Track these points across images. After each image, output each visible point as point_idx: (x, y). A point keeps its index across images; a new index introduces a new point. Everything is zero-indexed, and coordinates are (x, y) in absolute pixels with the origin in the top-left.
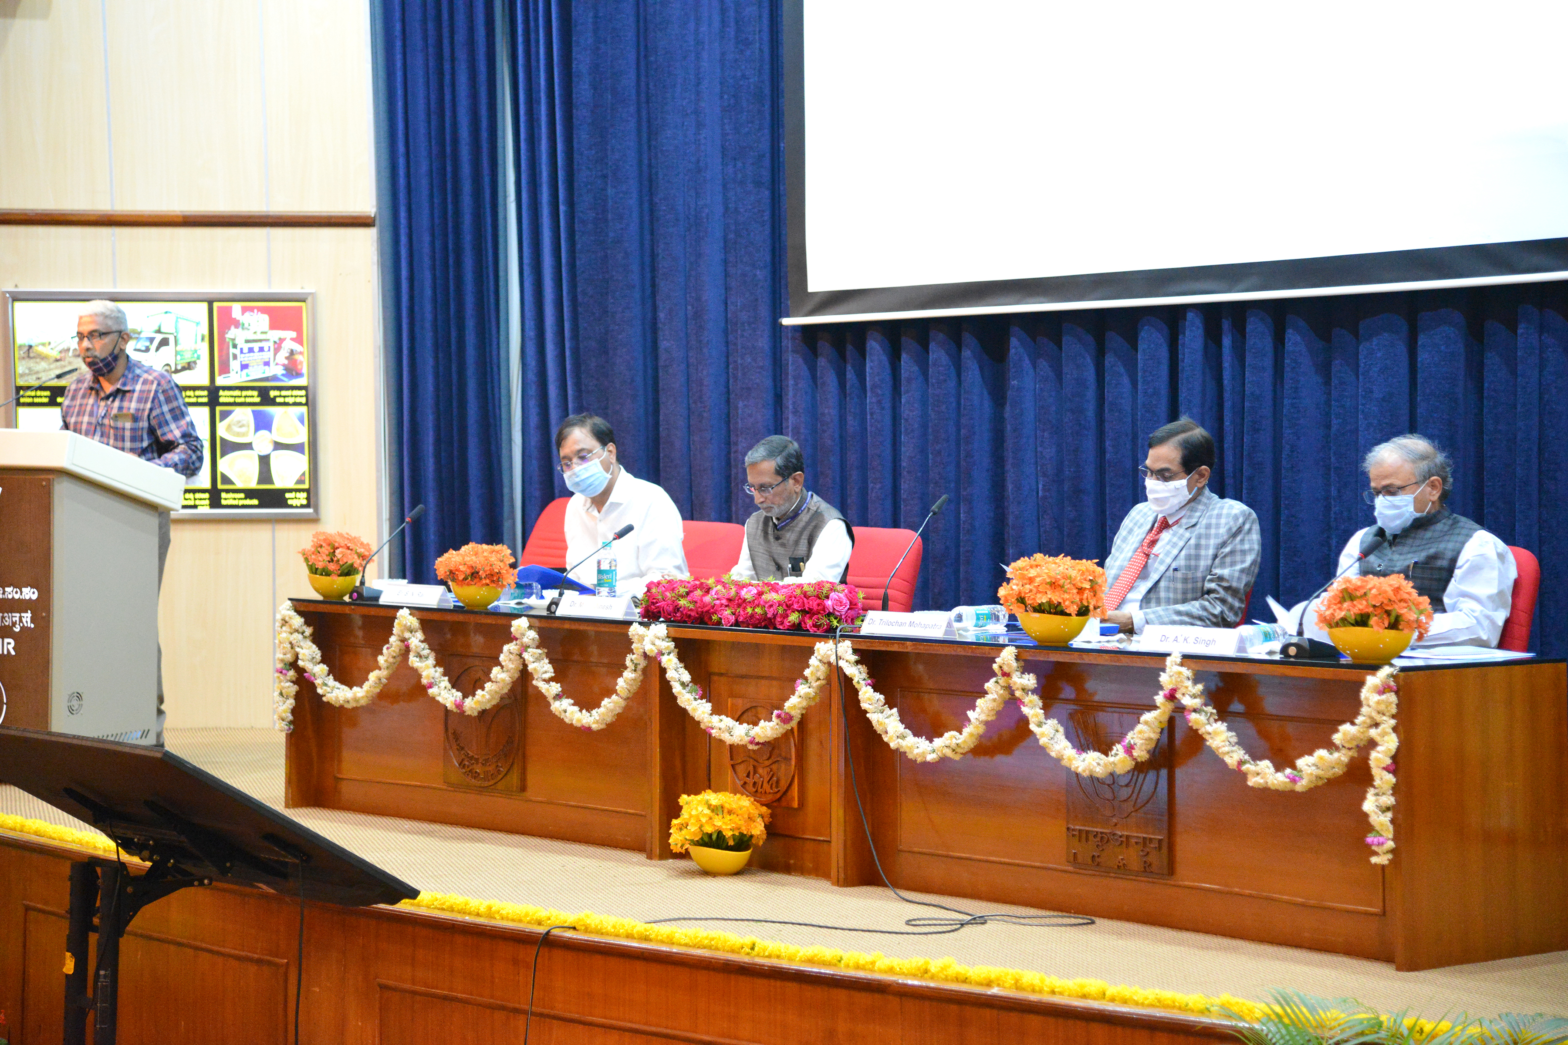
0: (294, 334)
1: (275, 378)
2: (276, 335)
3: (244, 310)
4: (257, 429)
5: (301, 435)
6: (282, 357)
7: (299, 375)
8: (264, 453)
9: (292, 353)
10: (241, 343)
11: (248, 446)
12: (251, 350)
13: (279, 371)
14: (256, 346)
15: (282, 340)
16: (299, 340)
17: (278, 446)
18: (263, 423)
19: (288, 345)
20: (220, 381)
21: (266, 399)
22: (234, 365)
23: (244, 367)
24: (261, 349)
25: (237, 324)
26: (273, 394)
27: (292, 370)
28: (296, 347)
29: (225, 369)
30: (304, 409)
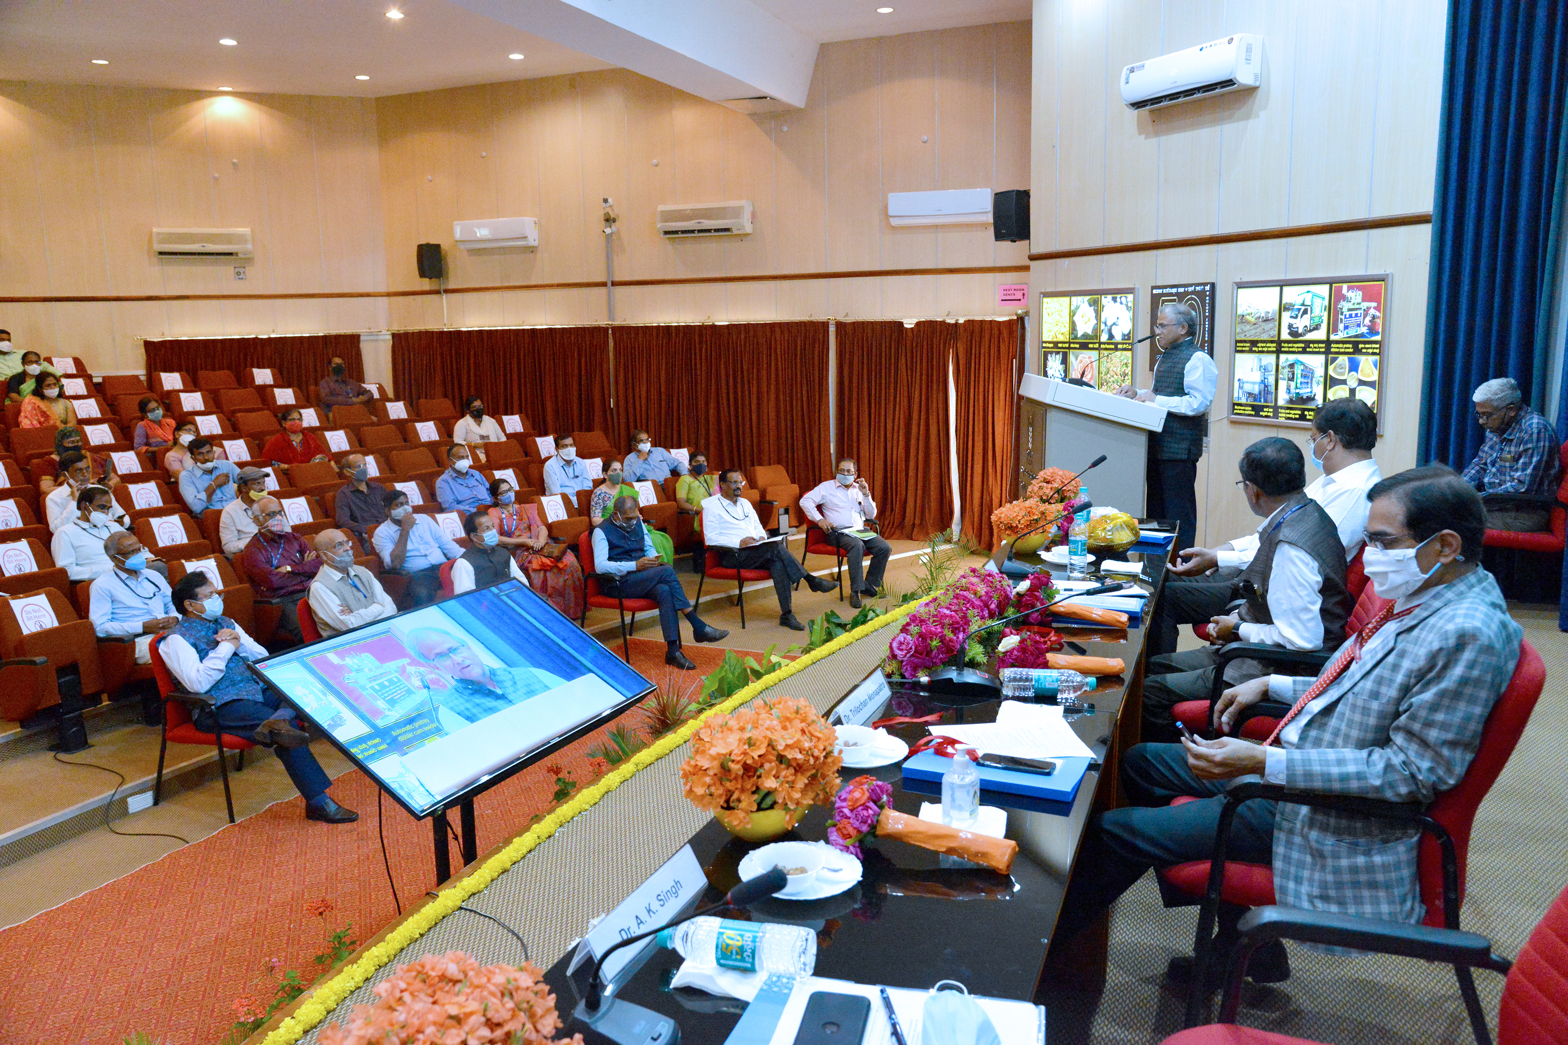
0: (1374, 304)
1: (1362, 335)
2: (1365, 305)
3: (1349, 288)
4: (1350, 371)
5: (1375, 377)
6: (1367, 321)
7: (1377, 333)
8: (1353, 386)
9: (1374, 317)
10: (1345, 310)
11: (1344, 382)
12: (1351, 316)
13: (1364, 330)
14: (1354, 313)
15: (1369, 308)
16: (1377, 309)
17: (1362, 383)
18: (1354, 367)
19: (1372, 311)
20: (1333, 337)
21: (1357, 351)
22: (1341, 326)
23: (1346, 327)
24: (1356, 315)
25: (1344, 298)
26: (1361, 346)
27: (1372, 331)
28: (1378, 314)
29: (1336, 330)
30: (1378, 357)
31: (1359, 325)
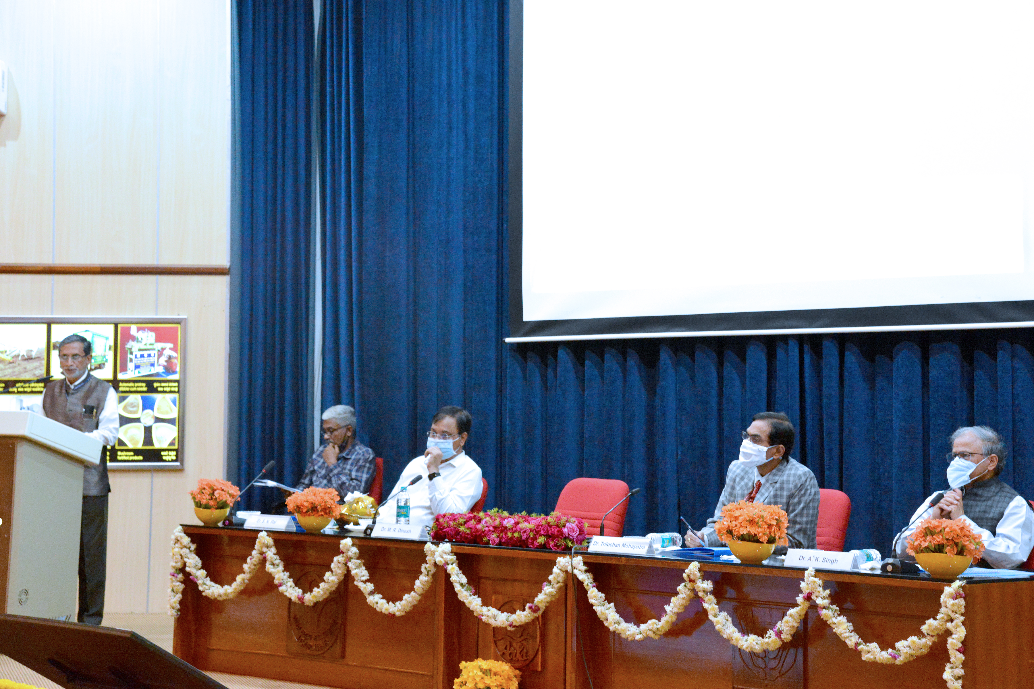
0: (171, 345)
1: (158, 374)
2: (159, 346)
3: (139, 329)
4: (144, 409)
5: (174, 413)
6: (163, 361)
7: (174, 372)
8: (148, 424)
9: (170, 358)
10: (136, 352)
11: (138, 420)
12: (142, 356)
13: (161, 370)
14: (146, 353)
15: (163, 349)
16: (175, 349)
17: (158, 420)
18: (148, 405)
19: (168, 352)
20: (120, 376)
21: (151, 389)
22: (131, 366)
23: (137, 367)
24: (149, 355)
25: (134, 338)
26: (155, 385)
27: (169, 369)
28: (173, 354)
29: (124, 369)
30: (176, 395)
31: (152, 365)
